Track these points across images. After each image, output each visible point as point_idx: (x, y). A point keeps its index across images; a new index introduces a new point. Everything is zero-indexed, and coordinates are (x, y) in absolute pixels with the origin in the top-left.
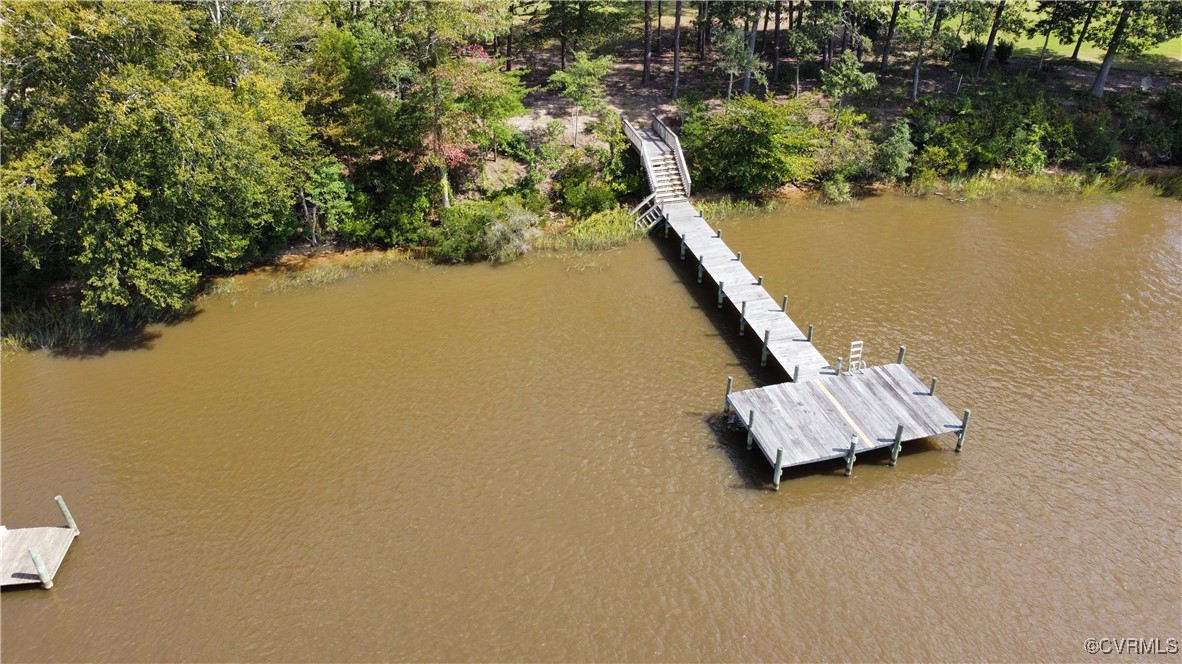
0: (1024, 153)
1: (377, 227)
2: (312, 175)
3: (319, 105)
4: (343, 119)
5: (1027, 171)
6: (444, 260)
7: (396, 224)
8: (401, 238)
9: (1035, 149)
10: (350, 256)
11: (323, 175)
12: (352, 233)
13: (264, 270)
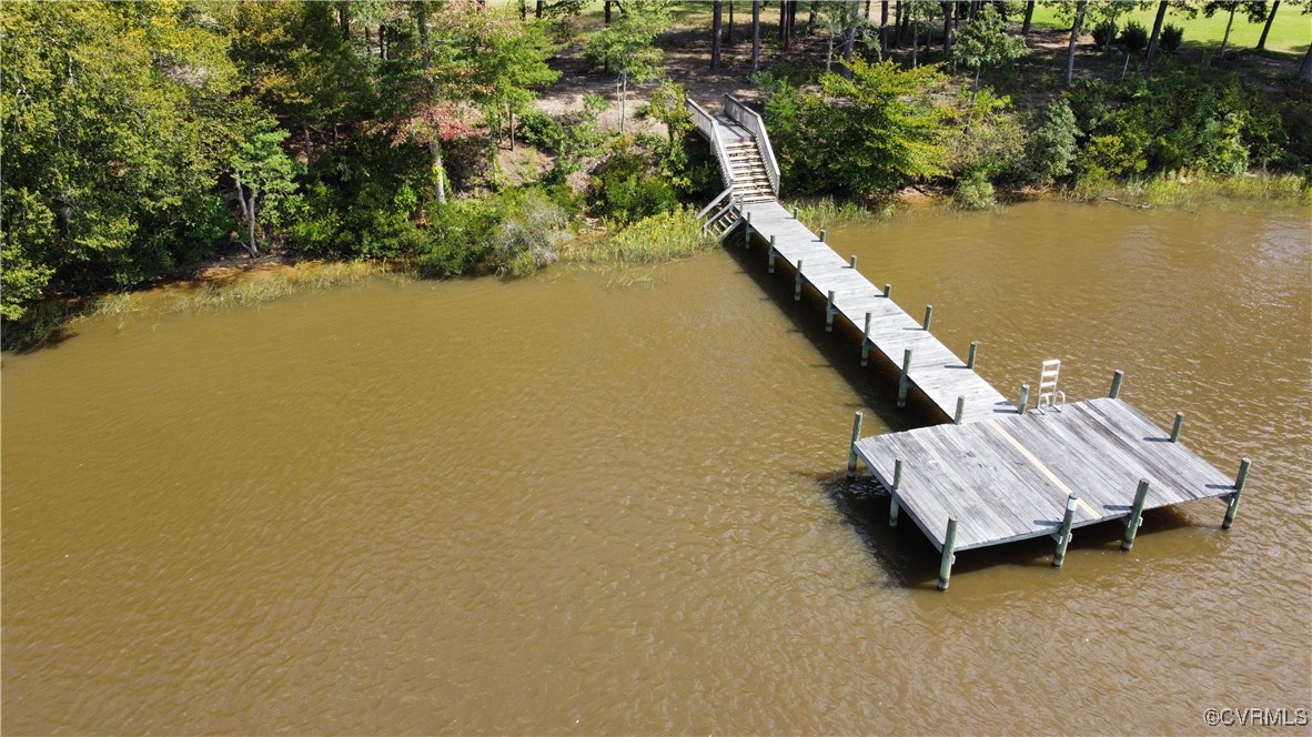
0: (1220, 150)
1: (342, 229)
2: (242, 145)
3: (255, 46)
4: (292, 67)
5: (1226, 172)
6: (433, 272)
7: (369, 224)
8: (375, 244)
9: (1235, 144)
10: (302, 270)
11: (259, 144)
12: (306, 239)
13: (177, 286)
